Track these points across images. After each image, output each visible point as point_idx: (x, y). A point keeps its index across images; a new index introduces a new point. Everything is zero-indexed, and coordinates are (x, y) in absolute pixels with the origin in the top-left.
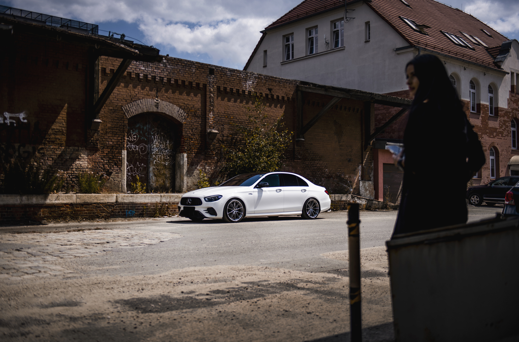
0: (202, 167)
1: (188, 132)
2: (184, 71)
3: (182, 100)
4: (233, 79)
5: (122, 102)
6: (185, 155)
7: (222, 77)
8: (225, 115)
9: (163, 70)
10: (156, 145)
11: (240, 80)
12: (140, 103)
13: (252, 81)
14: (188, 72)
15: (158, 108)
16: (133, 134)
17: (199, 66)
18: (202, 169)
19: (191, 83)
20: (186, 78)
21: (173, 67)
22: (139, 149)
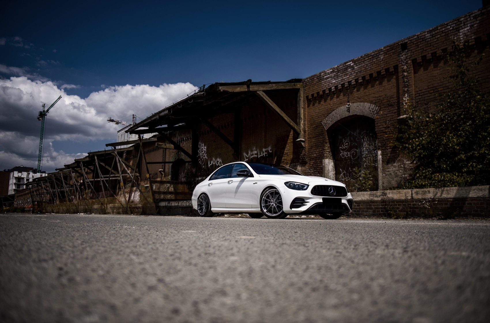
0: (400, 163)
1: (382, 127)
2: (371, 64)
3: (373, 95)
4: (435, 40)
5: (321, 118)
6: (380, 152)
7: (418, 46)
8: (429, 89)
9: (351, 74)
10: (365, 147)
11: (448, 35)
12: (334, 113)
13: (469, 25)
14: (376, 62)
15: (349, 112)
16: (345, 142)
17: (388, 50)
18: (401, 165)
19: (379, 73)
20: (374, 69)
21: (360, 66)
22: (350, 155)
